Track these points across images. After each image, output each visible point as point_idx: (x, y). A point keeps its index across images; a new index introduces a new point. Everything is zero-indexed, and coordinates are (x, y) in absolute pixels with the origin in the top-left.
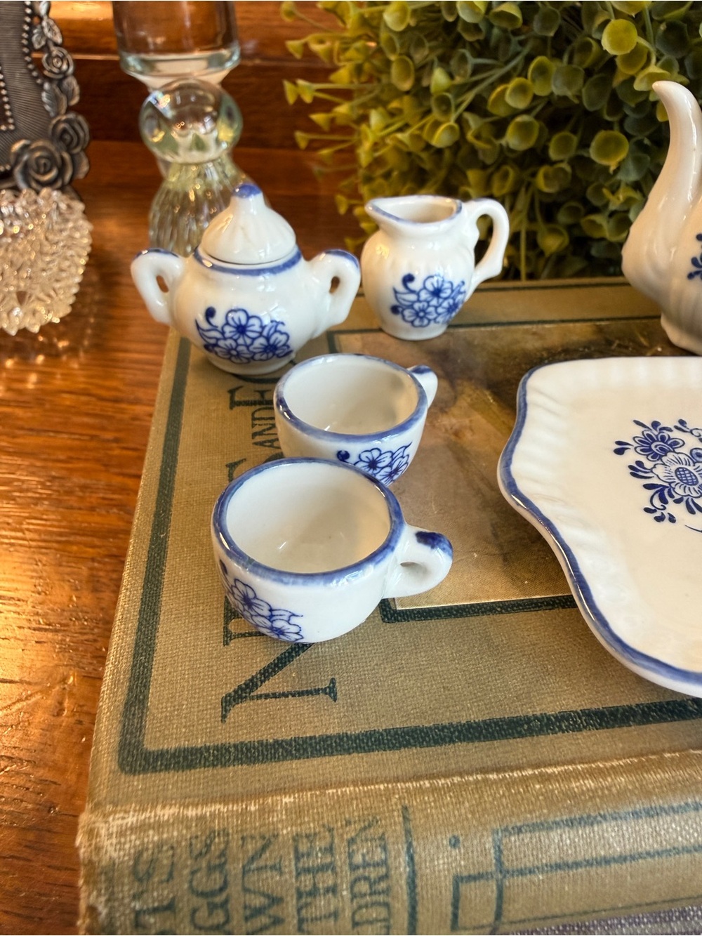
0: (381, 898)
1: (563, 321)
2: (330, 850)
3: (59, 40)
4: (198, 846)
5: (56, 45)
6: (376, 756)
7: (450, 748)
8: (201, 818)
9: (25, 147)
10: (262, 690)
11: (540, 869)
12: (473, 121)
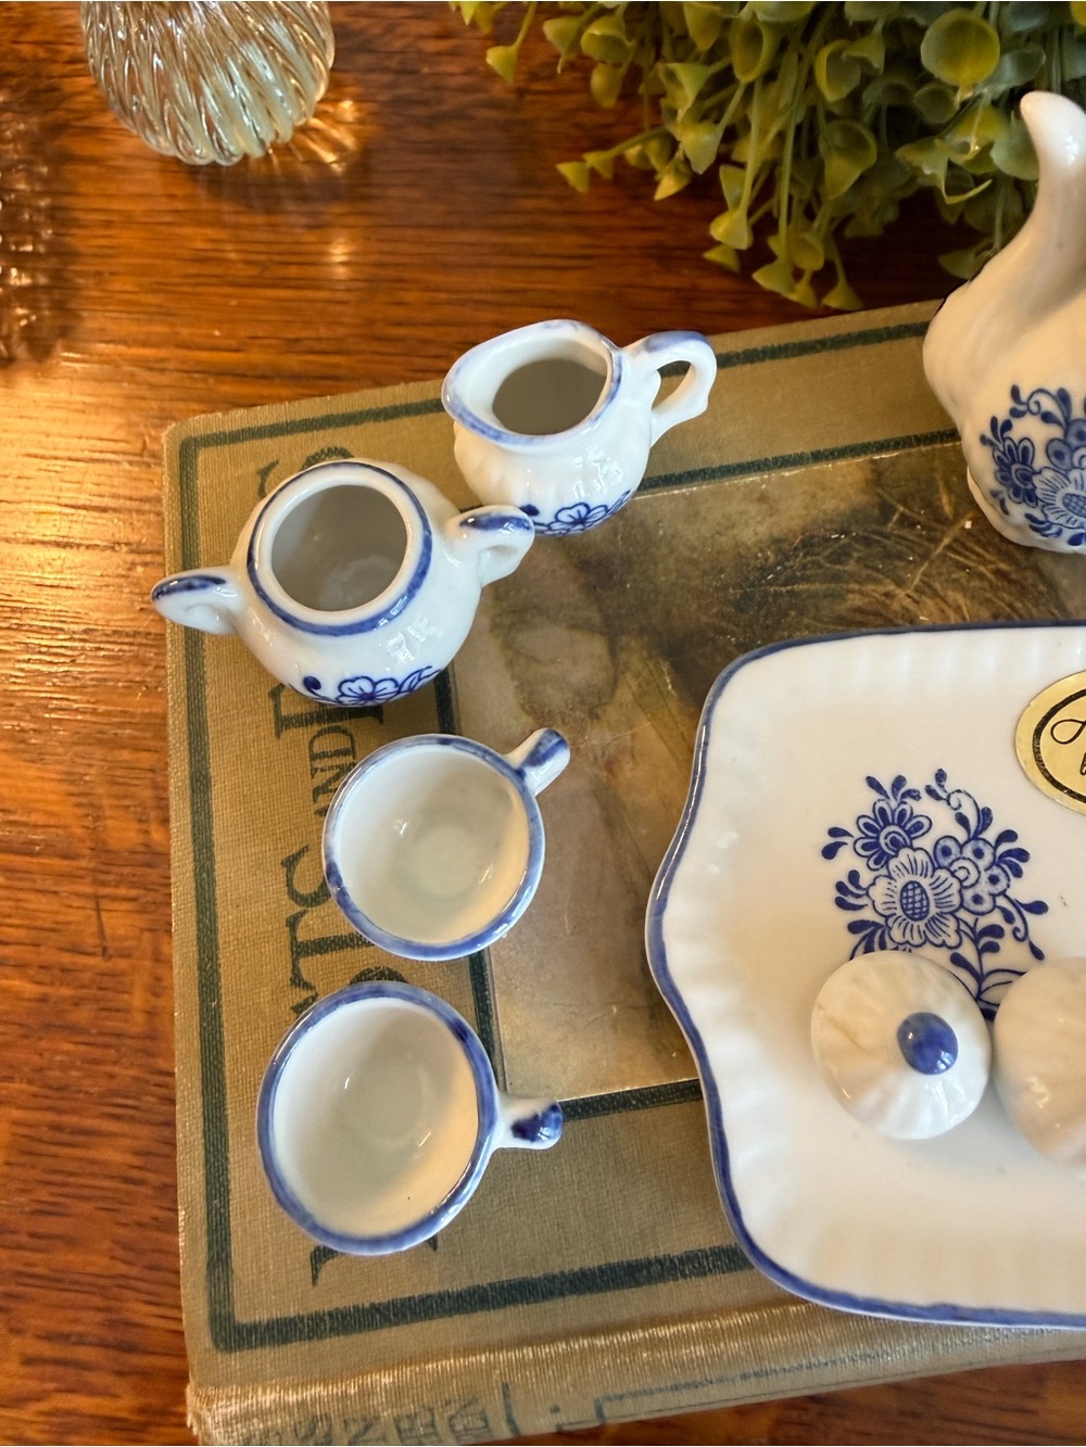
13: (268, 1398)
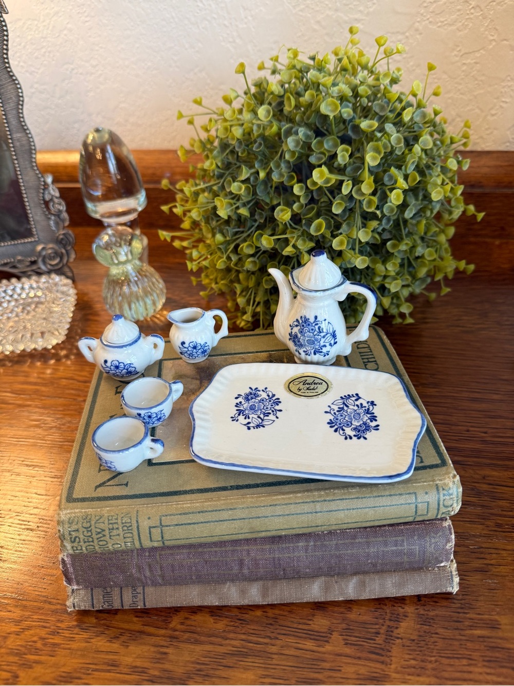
0: (130, 531)
1: (257, 352)
2: (117, 519)
3: (57, 194)
4: (84, 517)
5: (56, 197)
6: (134, 500)
7: (155, 498)
8: (85, 512)
9: (43, 249)
10: (107, 484)
11: (172, 525)
12: (234, 258)
13: (77, 510)
